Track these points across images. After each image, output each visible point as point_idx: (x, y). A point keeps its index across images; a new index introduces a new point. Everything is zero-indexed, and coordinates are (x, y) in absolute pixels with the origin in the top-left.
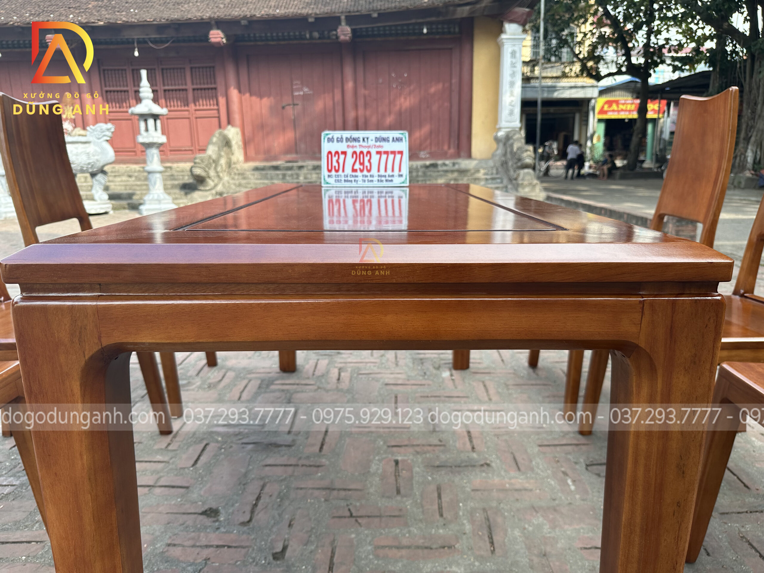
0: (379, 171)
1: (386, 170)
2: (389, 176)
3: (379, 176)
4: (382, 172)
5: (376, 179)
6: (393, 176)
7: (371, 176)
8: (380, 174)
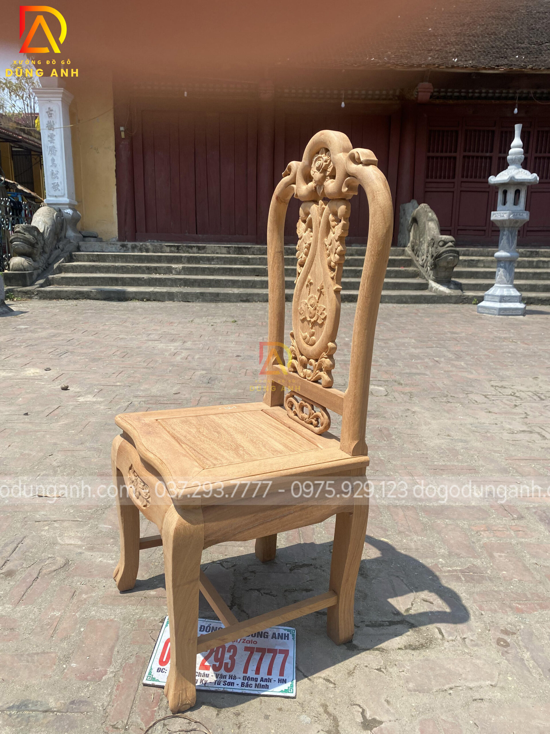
0: (245, 671)
1: (258, 671)
2: (262, 680)
3: (244, 678)
4: (251, 673)
5: (239, 681)
6: (270, 680)
7: (231, 677)
8: (247, 675)
